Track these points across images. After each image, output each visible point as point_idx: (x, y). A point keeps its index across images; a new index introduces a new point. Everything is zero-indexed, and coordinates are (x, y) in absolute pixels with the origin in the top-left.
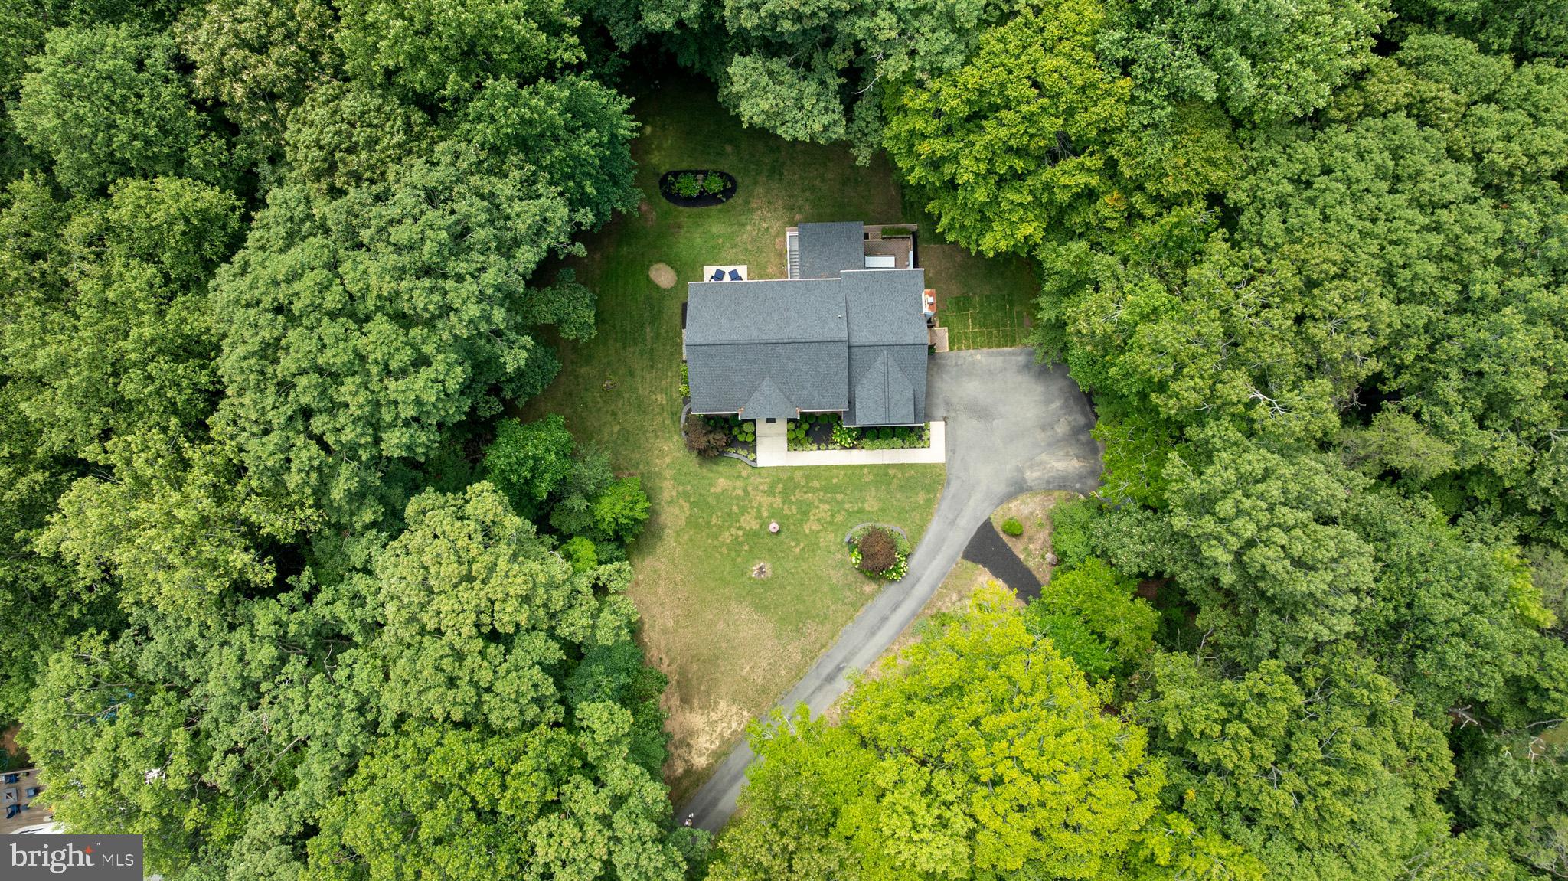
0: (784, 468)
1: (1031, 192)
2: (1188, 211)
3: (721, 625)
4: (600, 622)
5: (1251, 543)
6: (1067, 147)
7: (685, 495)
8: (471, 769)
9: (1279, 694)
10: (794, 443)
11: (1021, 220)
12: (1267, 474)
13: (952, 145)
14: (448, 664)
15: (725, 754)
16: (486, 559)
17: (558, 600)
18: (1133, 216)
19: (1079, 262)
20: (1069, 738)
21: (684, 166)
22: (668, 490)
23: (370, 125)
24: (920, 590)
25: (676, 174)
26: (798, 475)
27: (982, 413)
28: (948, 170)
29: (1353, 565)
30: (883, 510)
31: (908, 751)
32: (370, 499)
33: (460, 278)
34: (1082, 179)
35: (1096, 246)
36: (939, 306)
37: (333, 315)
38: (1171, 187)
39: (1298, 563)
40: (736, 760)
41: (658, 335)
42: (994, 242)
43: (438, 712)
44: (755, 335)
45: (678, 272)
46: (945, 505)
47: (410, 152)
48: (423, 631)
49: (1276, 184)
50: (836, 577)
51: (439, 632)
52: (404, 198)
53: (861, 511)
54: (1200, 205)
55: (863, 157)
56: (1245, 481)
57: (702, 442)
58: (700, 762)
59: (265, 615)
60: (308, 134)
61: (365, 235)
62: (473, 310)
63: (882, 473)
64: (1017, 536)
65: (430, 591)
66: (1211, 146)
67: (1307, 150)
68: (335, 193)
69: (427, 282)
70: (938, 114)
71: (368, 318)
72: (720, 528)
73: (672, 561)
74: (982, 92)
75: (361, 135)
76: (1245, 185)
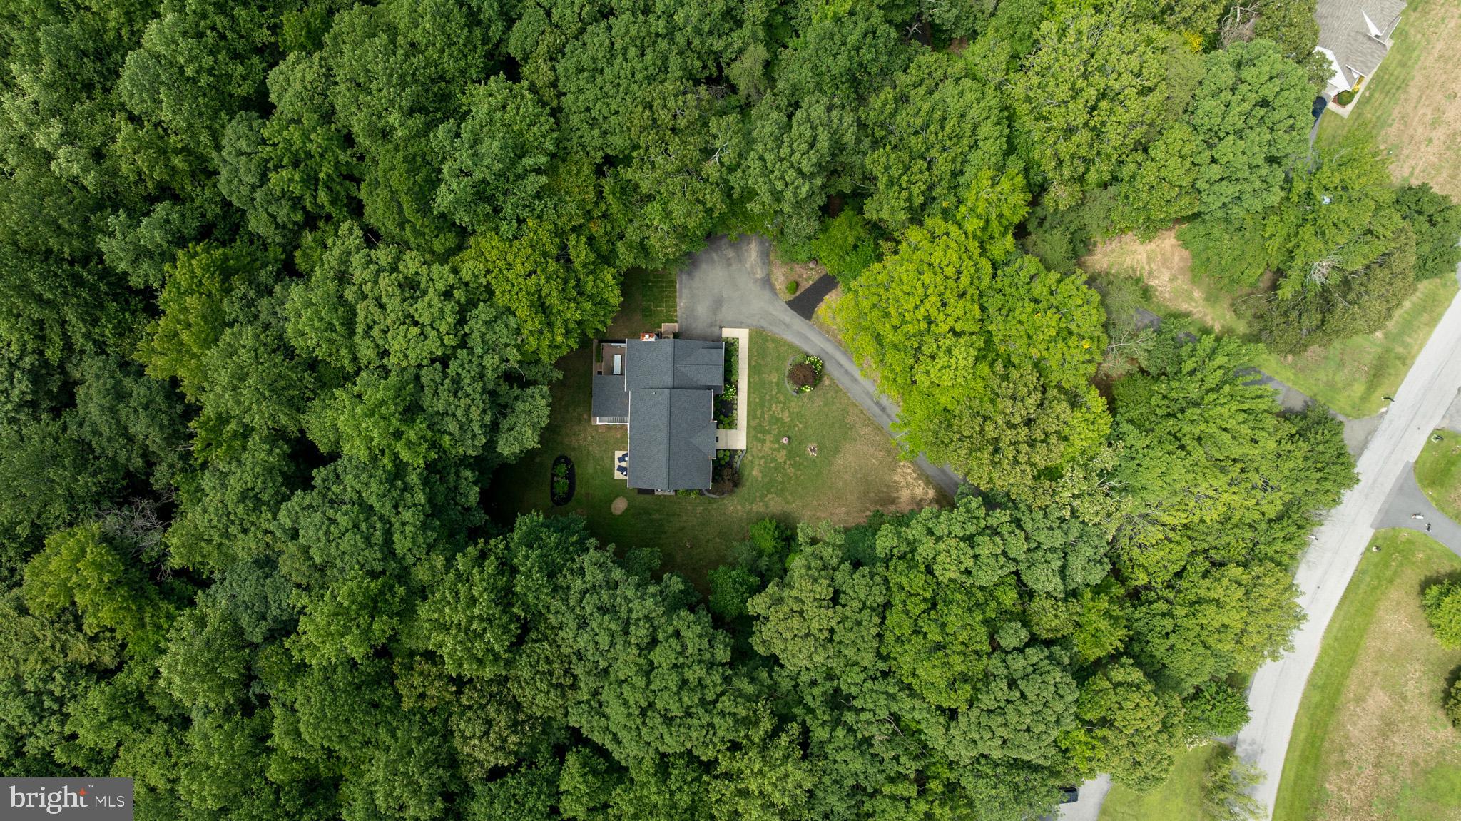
0: (748, 433)
1: (587, 275)
2: (606, 189)
3: (846, 477)
4: (831, 541)
5: (800, 172)
6: (564, 257)
7: (763, 497)
8: (907, 612)
9: (884, 160)
10: (732, 425)
11: (603, 281)
12: (761, 158)
13: (559, 323)
14: (848, 625)
15: (927, 477)
16: (790, 602)
17: (816, 563)
18: (605, 216)
19: (630, 248)
20: (904, 277)
21: (548, 489)
22: (759, 508)
23: (538, 662)
24: (830, 348)
25: (553, 495)
26: (752, 423)
27: (718, 303)
28: (572, 325)
29: (814, 115)
30: (777, 370)
31: (912, 368)
32: (755, 674)
33: (630, 611)
34: (582, 246)
35: (621, 237)
36: (649, 332)
37: (649, 683)
38: (591, 196)
39: (812, 146)
40: (931, 471)
41: (658, 511)
42: (614, 298)
43: (874, 631)
44: (664, 447)
45: (617, 496)
46: (775, 330)
47: (555, 641)
48: (831, 640)
49: (593, 137)
50: (819, 402)
51: (832, 631)
52: (583, 641)
53: (777, 384)
54: (603, 182)
55: (558, 375)
56: (766, 172)
57: (729, 484)
58: (931, 493)
59: (820, 733)
60: (540, 699)
61: (603, 664)
62: (650, 602)
63: (753, 370)
64: (797, 285)
65: (807, 635)
66: (569, 173)
67: (575, 120)
68: (574, 687)
69: (633, 628)
70: (541, 331)
71: (651, 663)
72: (785, 475)
73: (804, 507)
74: (531, 306)
75: (543, 667)
76: (592, 153)
